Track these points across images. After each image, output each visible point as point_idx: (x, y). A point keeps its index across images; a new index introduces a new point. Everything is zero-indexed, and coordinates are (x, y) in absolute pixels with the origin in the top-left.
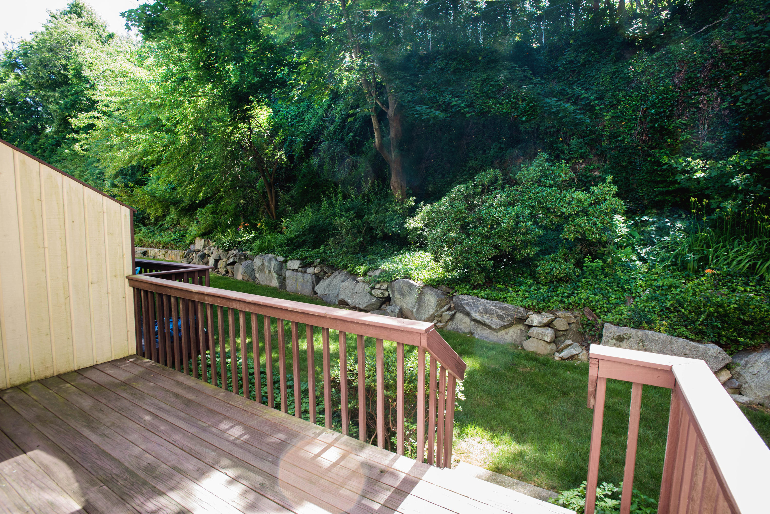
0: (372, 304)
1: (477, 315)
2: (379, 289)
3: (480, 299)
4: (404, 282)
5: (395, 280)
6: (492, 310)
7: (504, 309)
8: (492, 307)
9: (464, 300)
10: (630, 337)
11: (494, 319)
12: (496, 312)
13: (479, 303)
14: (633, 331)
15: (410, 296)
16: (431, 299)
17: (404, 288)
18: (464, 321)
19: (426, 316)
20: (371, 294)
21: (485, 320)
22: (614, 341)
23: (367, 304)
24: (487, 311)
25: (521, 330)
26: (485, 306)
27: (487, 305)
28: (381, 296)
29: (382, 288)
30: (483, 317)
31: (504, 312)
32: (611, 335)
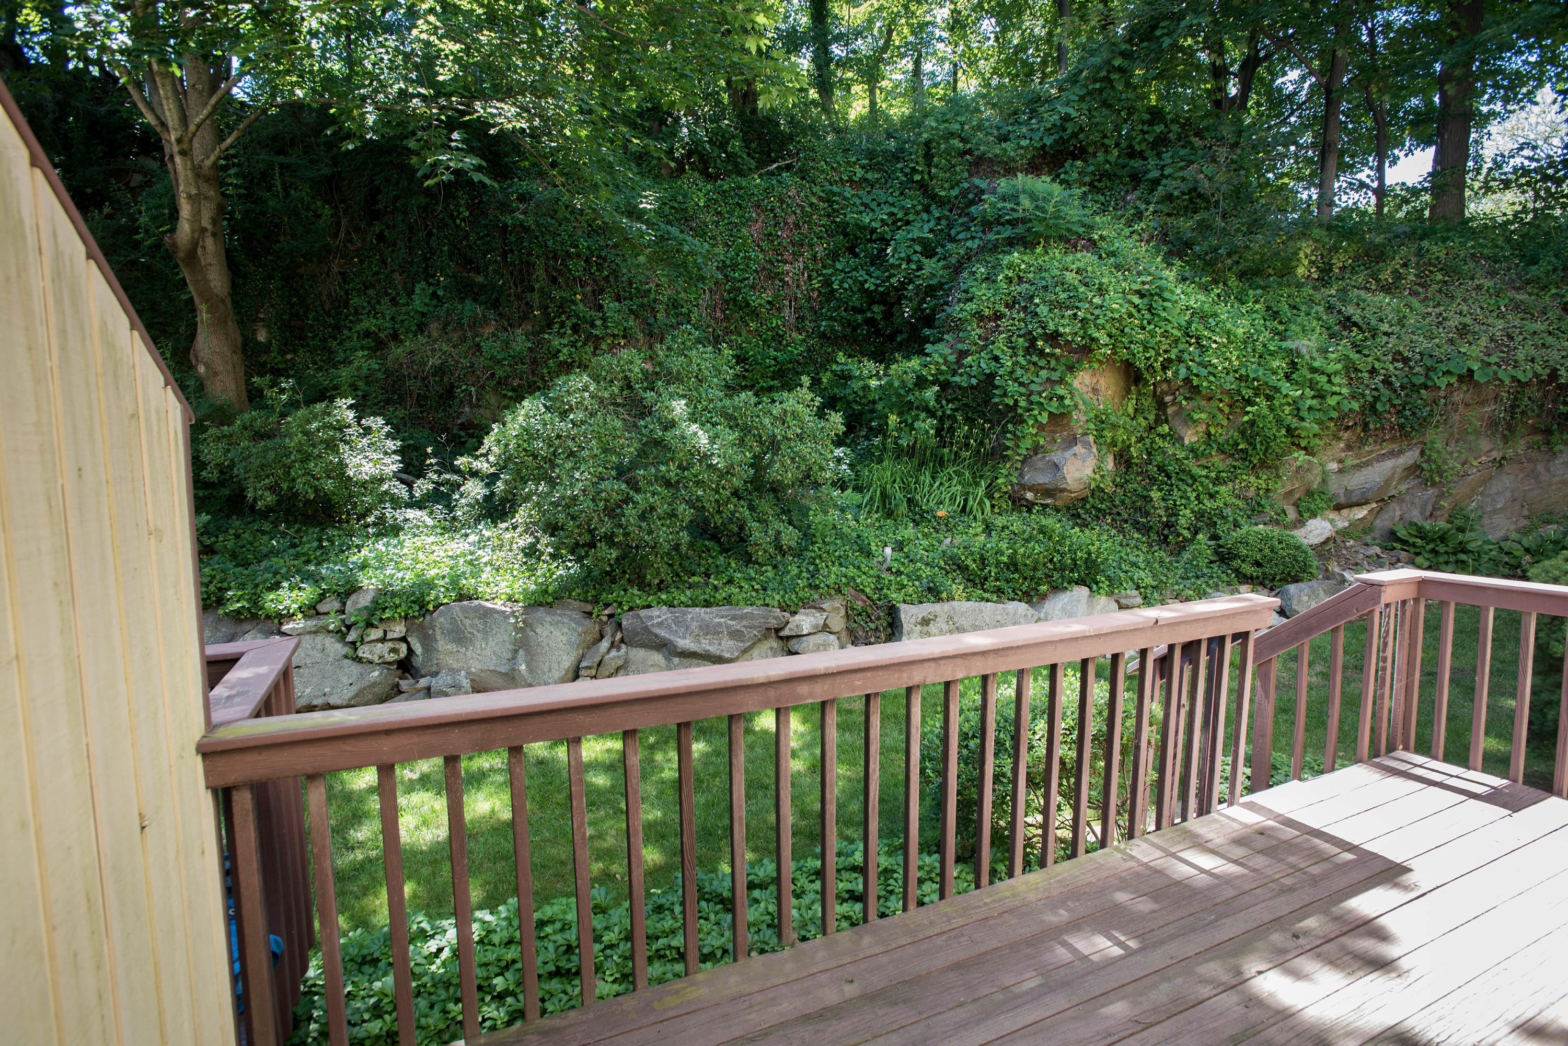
0: (373, 685)
1: (687, 641)
2: (383, 640)
3: (690, 609)
4: (464, 610)
5: (436, 607)
6: (719, 624)
7: (743, 617)
8: (717, 620)
9: (651, 618)
10: (936, 616)
11: (723, 642)
12: (728, 627)
13: (690, 616)
14: (937, 607)
15: (486, 639)
16: (557, 633)
17: (467, 622)
18: (650, 663)
19: (557, 675)
20: (359, 660)
21: (708, 648)
22: (919, 627)
23: (354, 689)
24: (709, 630)
25: (771, 648)
26: (703, 620)
27: (707, 617)
28: (392, 657)
29: (390, 636)
30: (700, 643)
31: (745, 623)
32: (913, 620)
